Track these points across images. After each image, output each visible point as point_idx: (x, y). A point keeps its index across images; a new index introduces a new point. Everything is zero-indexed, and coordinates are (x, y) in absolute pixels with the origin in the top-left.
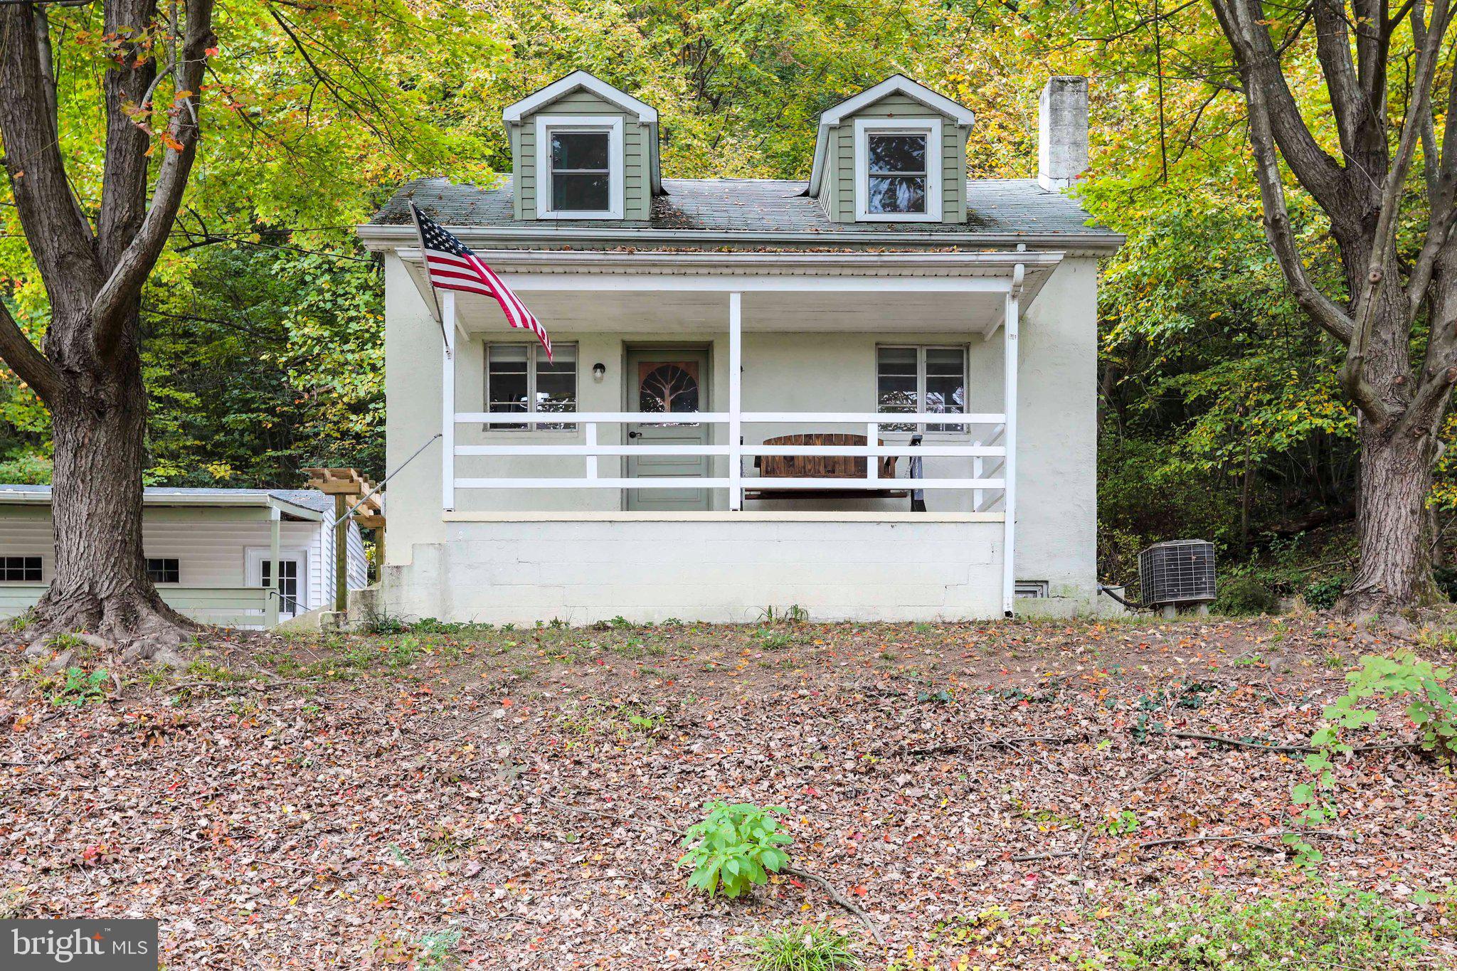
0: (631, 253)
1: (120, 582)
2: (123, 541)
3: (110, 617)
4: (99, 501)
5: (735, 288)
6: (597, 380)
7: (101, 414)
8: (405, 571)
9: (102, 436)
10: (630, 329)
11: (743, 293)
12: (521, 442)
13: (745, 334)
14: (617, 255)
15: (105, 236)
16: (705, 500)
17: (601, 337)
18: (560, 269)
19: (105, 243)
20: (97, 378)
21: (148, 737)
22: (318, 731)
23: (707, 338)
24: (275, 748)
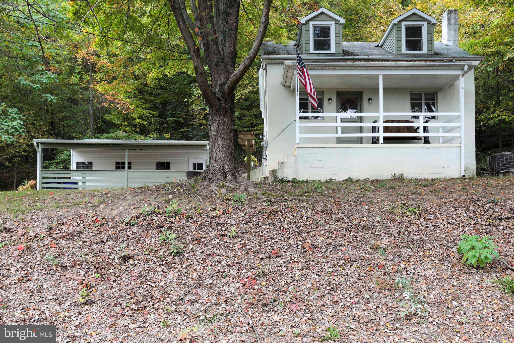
0: (353, 62)
1: (231, 166)
2: (231, 153)
3: (229, 177)
4: (225, 140)
5: (381, 73)
6: (330, 103)
7: (226, 112)
8: (285, 163)
9: (226, 120)
10: (340, 87)
11: (383, 75)
12: (307, 122)
13: (384, 89)
14: (349, 63)
15: (226, 56)
16: (361, 140)
17: (331, 90)
18: (331, 68)
19: (226, 58)
20: (226, 101)
21: (268, 215)
22: (316, 213)
23: (362, 90)
24: (307, 219)
